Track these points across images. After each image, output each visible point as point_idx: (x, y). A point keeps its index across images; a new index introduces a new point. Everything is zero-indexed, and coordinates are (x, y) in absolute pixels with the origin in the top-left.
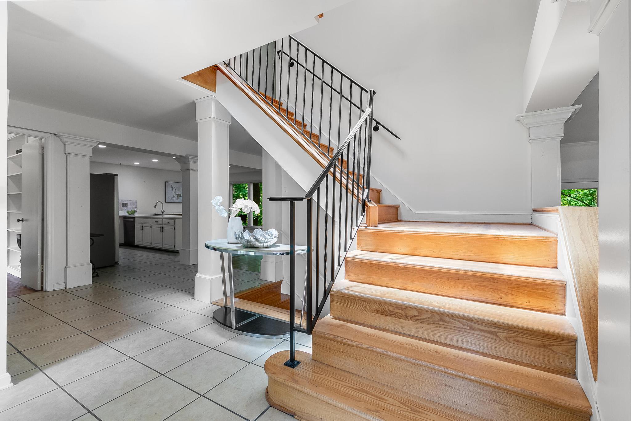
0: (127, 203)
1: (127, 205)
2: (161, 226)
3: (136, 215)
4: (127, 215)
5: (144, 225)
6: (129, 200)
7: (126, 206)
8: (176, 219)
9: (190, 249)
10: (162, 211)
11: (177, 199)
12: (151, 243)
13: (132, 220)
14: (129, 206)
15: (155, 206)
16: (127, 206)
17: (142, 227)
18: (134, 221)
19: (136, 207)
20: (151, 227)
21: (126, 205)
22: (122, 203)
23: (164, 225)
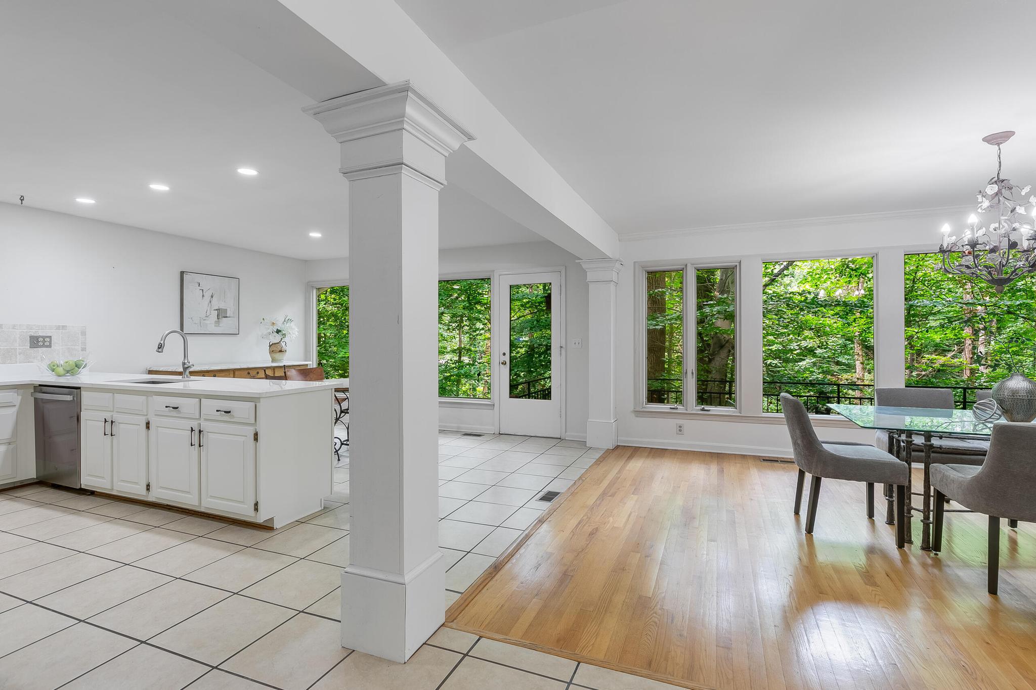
0: (50, 337)
1: (50, 342)
2: (194, 424)
3: (83, 378)
4: (49, 378)
5: (117, 417)
6: (58, 328)
7: (47, 347)
8: (261, 399)
9: (407, 578)
10: (184, 364)
11: (218, 323)
12: (148, 486)
13: (69, 398)
14: (57, 345)
15: (160, 347)
16: (50, 346)
17: (108, 425)
18: (77, 404)
19: (84, 349)
20: (148, 425)
21: (47, 344)
22: (32, 338)
23: (206, 420)
